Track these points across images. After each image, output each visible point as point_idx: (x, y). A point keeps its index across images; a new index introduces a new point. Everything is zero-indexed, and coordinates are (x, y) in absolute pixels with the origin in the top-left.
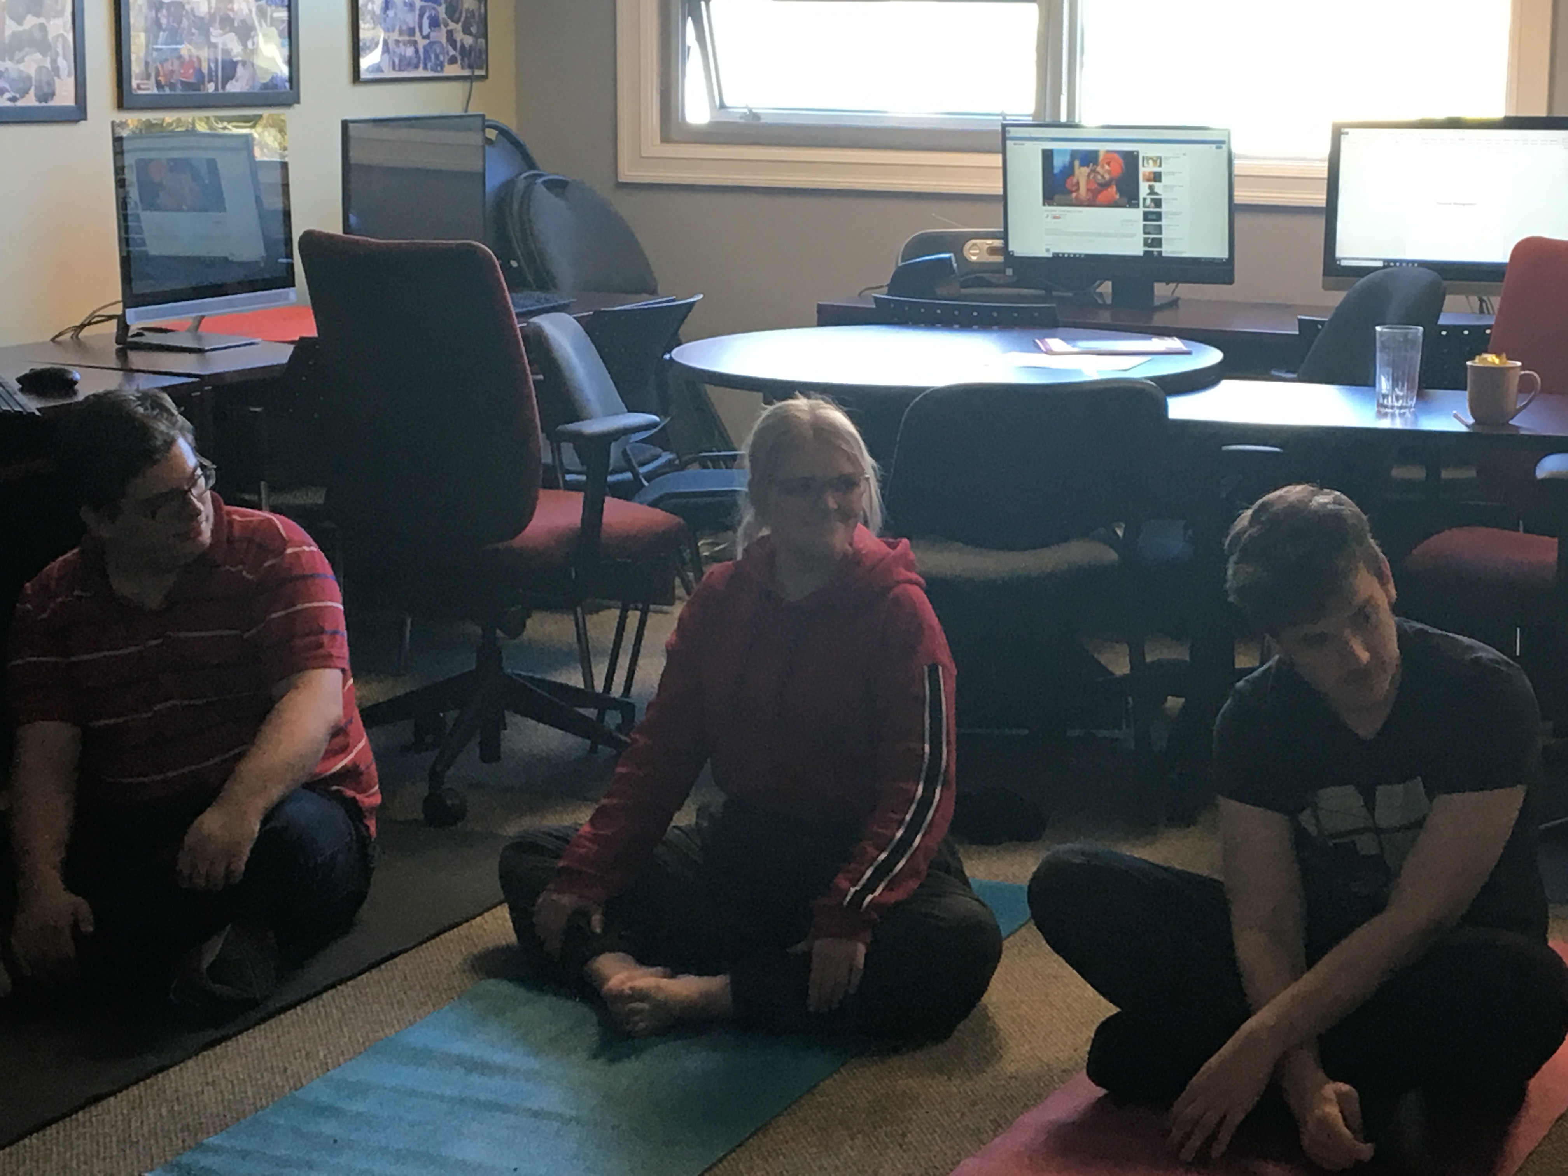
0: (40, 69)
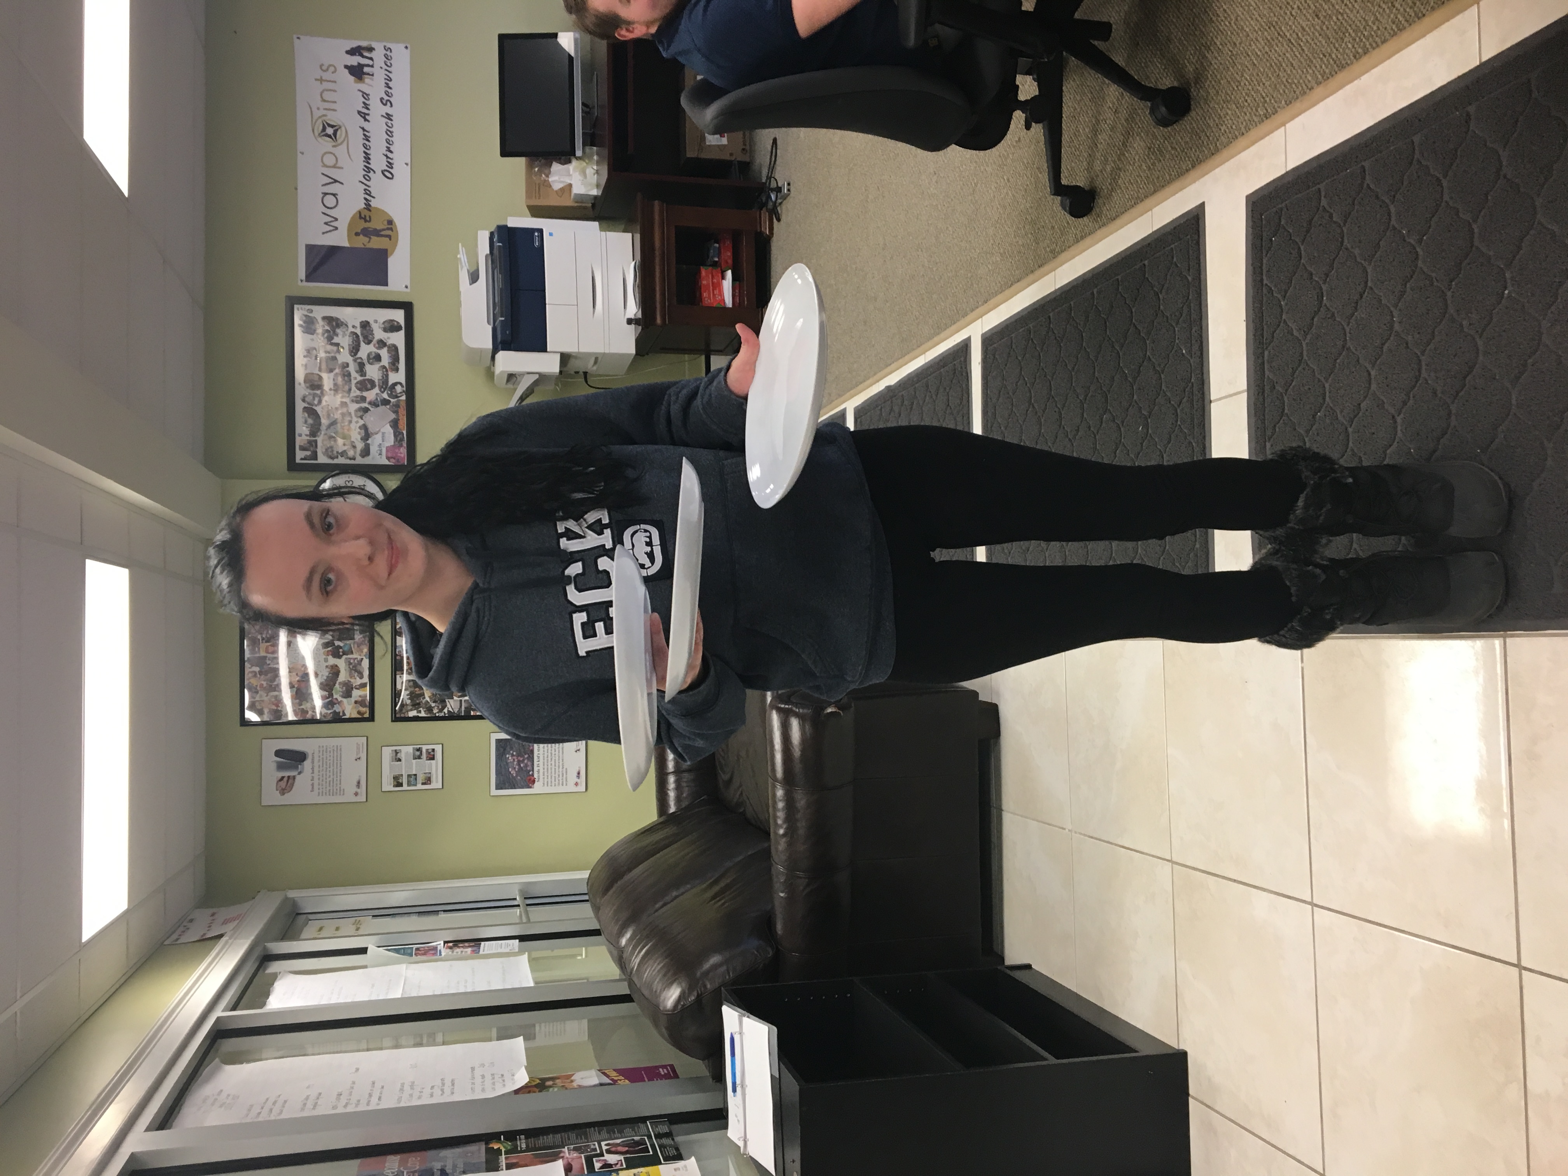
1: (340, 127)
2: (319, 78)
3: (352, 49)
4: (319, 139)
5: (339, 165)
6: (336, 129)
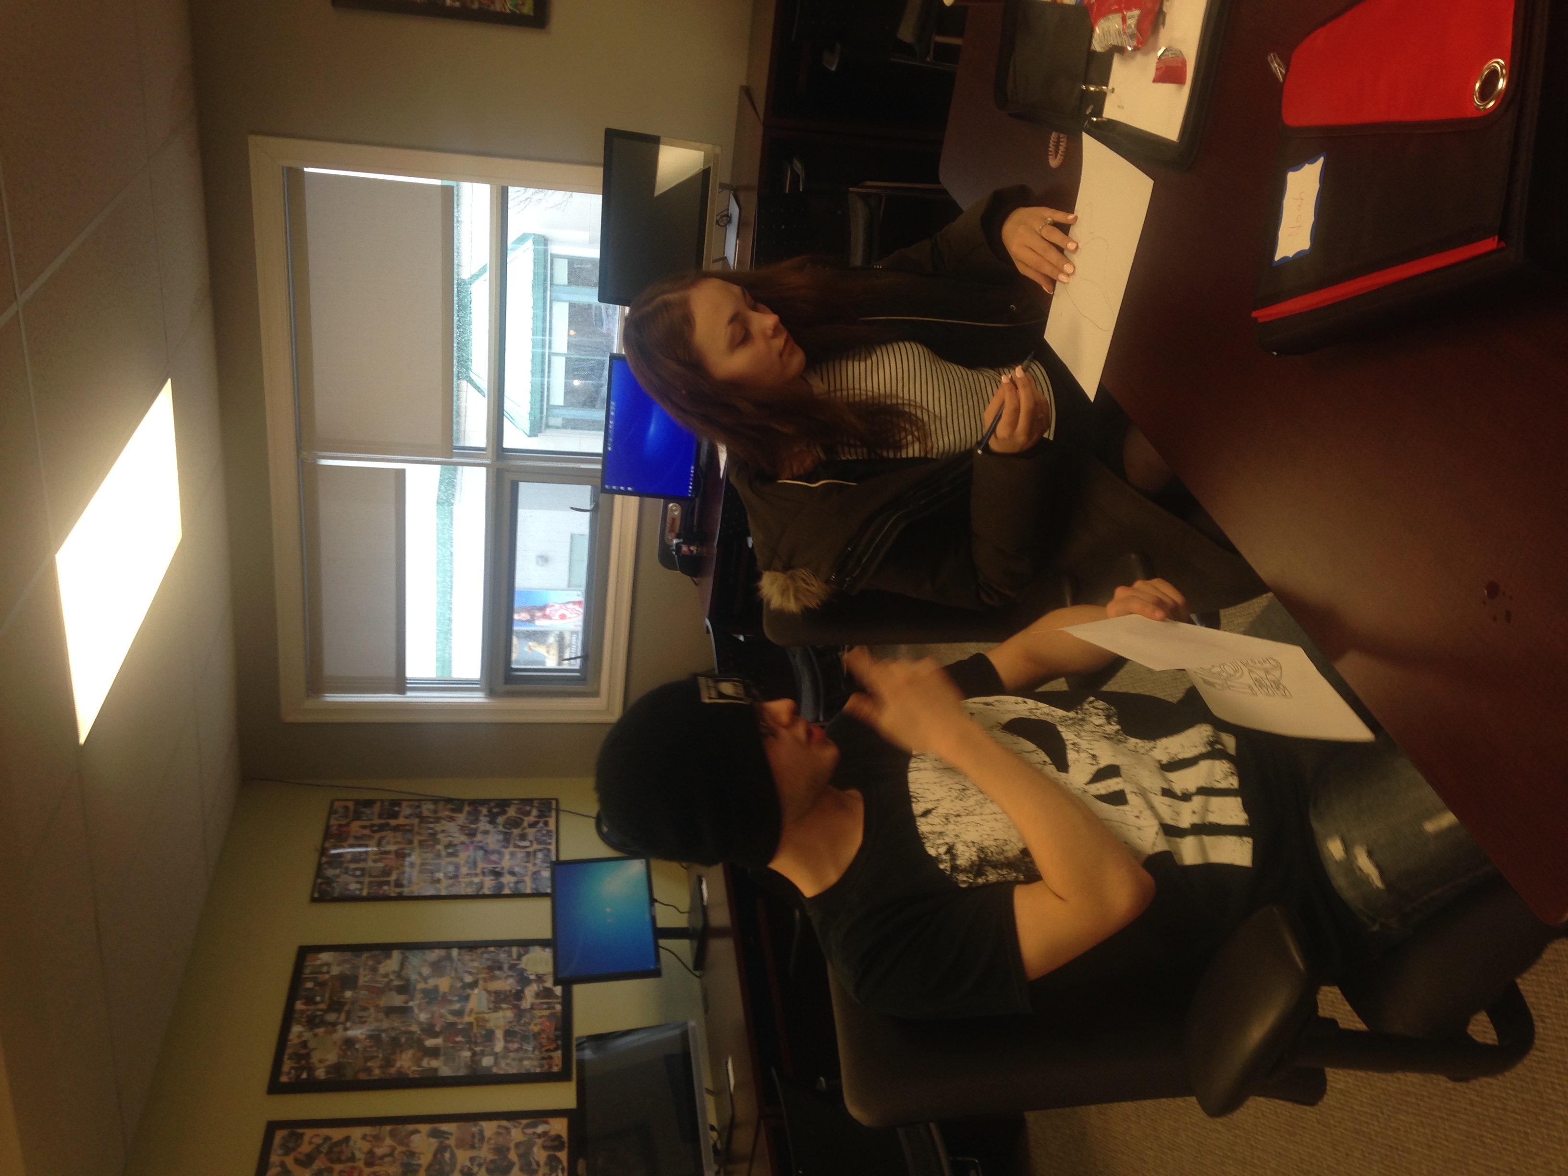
0: (544, 1147)
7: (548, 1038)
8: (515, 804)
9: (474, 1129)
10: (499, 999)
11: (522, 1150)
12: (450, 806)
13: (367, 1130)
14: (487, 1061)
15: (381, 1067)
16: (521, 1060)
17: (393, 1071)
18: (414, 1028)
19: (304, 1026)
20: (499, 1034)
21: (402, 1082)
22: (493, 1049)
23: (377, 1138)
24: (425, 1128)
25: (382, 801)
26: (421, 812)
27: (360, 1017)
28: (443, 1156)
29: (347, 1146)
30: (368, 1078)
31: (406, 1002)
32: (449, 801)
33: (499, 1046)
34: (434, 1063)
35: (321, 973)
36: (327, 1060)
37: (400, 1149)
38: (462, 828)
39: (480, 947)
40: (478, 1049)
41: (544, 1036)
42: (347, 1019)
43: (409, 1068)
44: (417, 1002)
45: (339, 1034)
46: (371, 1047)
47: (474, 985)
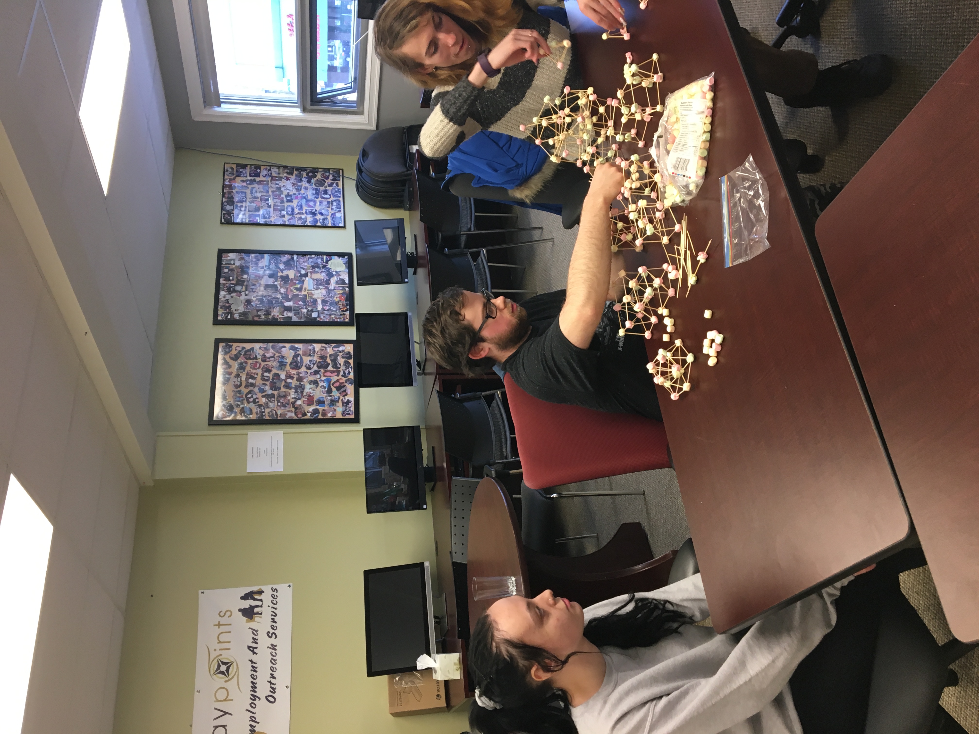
1: (232, 663)
2: (217, 623)
3: (246, 594)
4: (214, 677)
5: (229, 698)
6: (228, 665)
7: (343, 305)
8: (321, 171)
9: (311, 347)
10: (319, 283)
11: (332, 358)
12: (286, 170)
13: (261, 345)
14: (314, 315)
15: (264, 315)
16: (330, 315)
17: (270, 317)
18: (279, 296)
19: (226, 292)
20: (319, 302)
21: (275, 323)
22: (317, 309)
23: (266, 349)
24: (288, 345)
25: (251, 165)
26: (271, 173)
27: (253, 289)
28: (297, 359)
29: (253, 352)
30: (259, 320)
31: (274, 283)
32: (285, 167)
33: (320, 308)
34: (290, 314)
35: (231, 264)
36: (239, 310)
37: (277, 354)
38: (293, 185)
39: (308, 255)
40: (310, 308)
41: (340, 303)
42: (246, 290)
43: (278, 316)
44: (279, 282)
45: (243, 297)
46: (259, 304)
47: (306, 275)
